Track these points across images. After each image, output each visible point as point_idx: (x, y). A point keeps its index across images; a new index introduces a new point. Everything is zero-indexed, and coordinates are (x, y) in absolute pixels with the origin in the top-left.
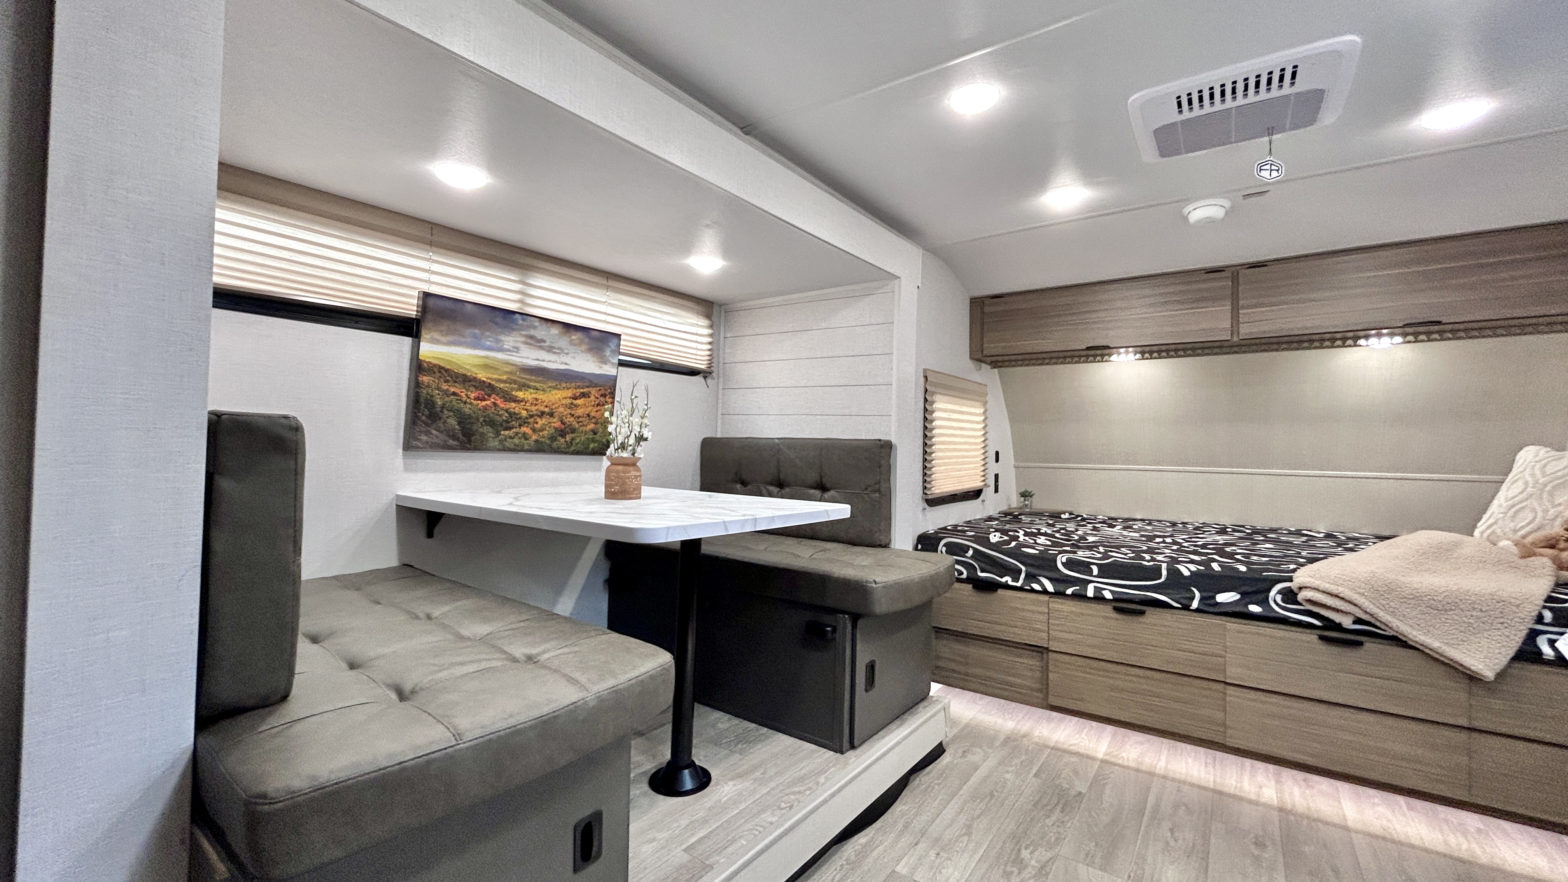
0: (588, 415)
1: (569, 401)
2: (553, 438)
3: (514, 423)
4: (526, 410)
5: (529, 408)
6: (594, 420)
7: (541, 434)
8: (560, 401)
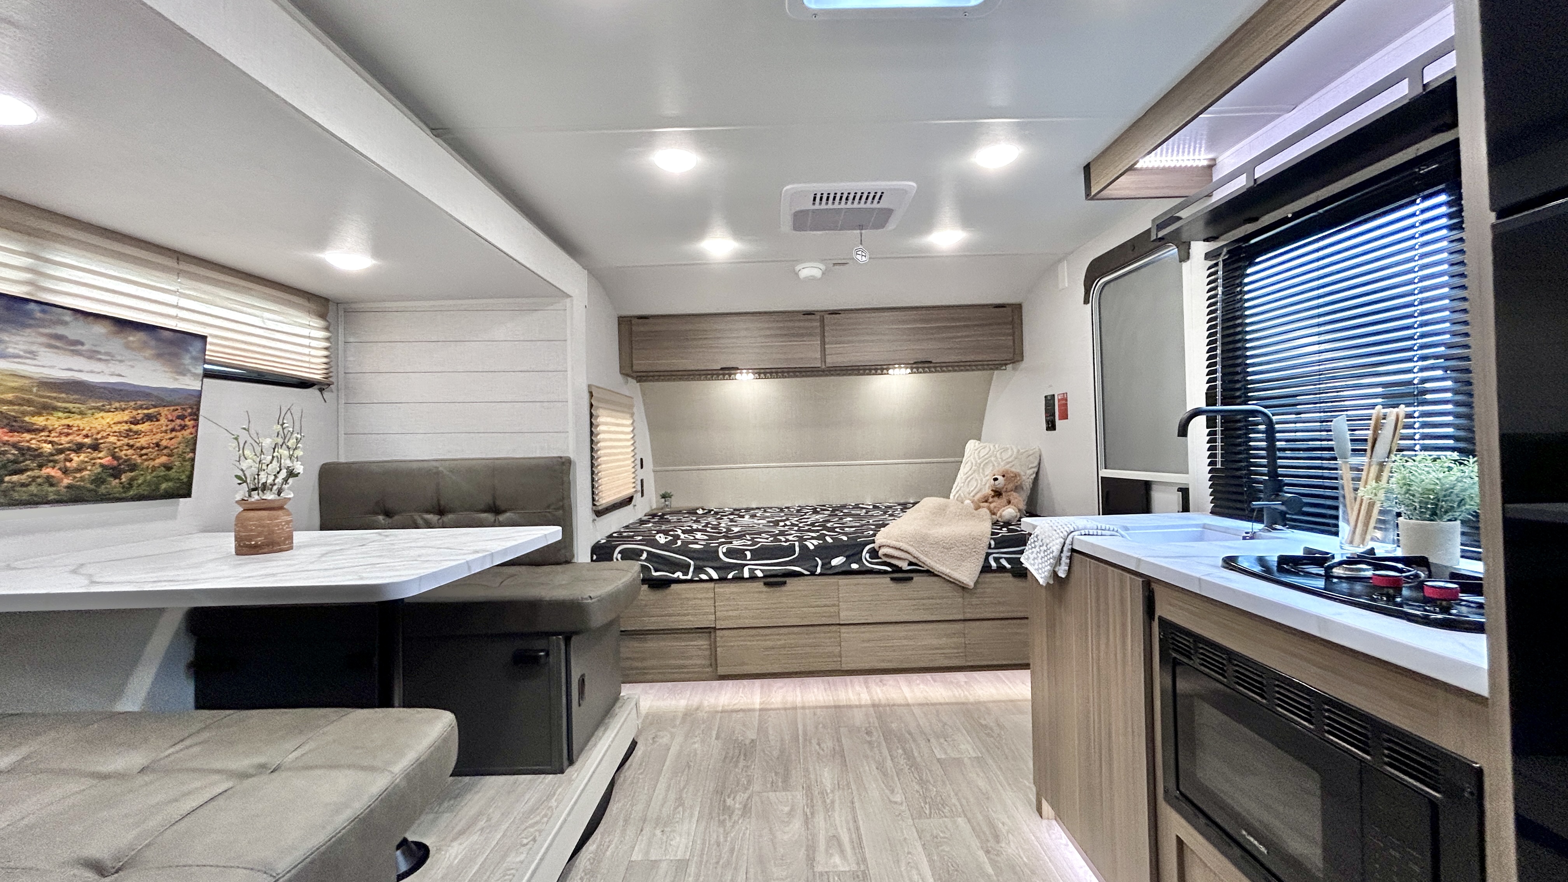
0: (158, 445)
1: (126, 427)
2: (98, 480)
3: (28, 462)
4: (50, 442)
5: (56, 439)
6: (165, 451)
7: (78, 475)
8: (110, 426)
